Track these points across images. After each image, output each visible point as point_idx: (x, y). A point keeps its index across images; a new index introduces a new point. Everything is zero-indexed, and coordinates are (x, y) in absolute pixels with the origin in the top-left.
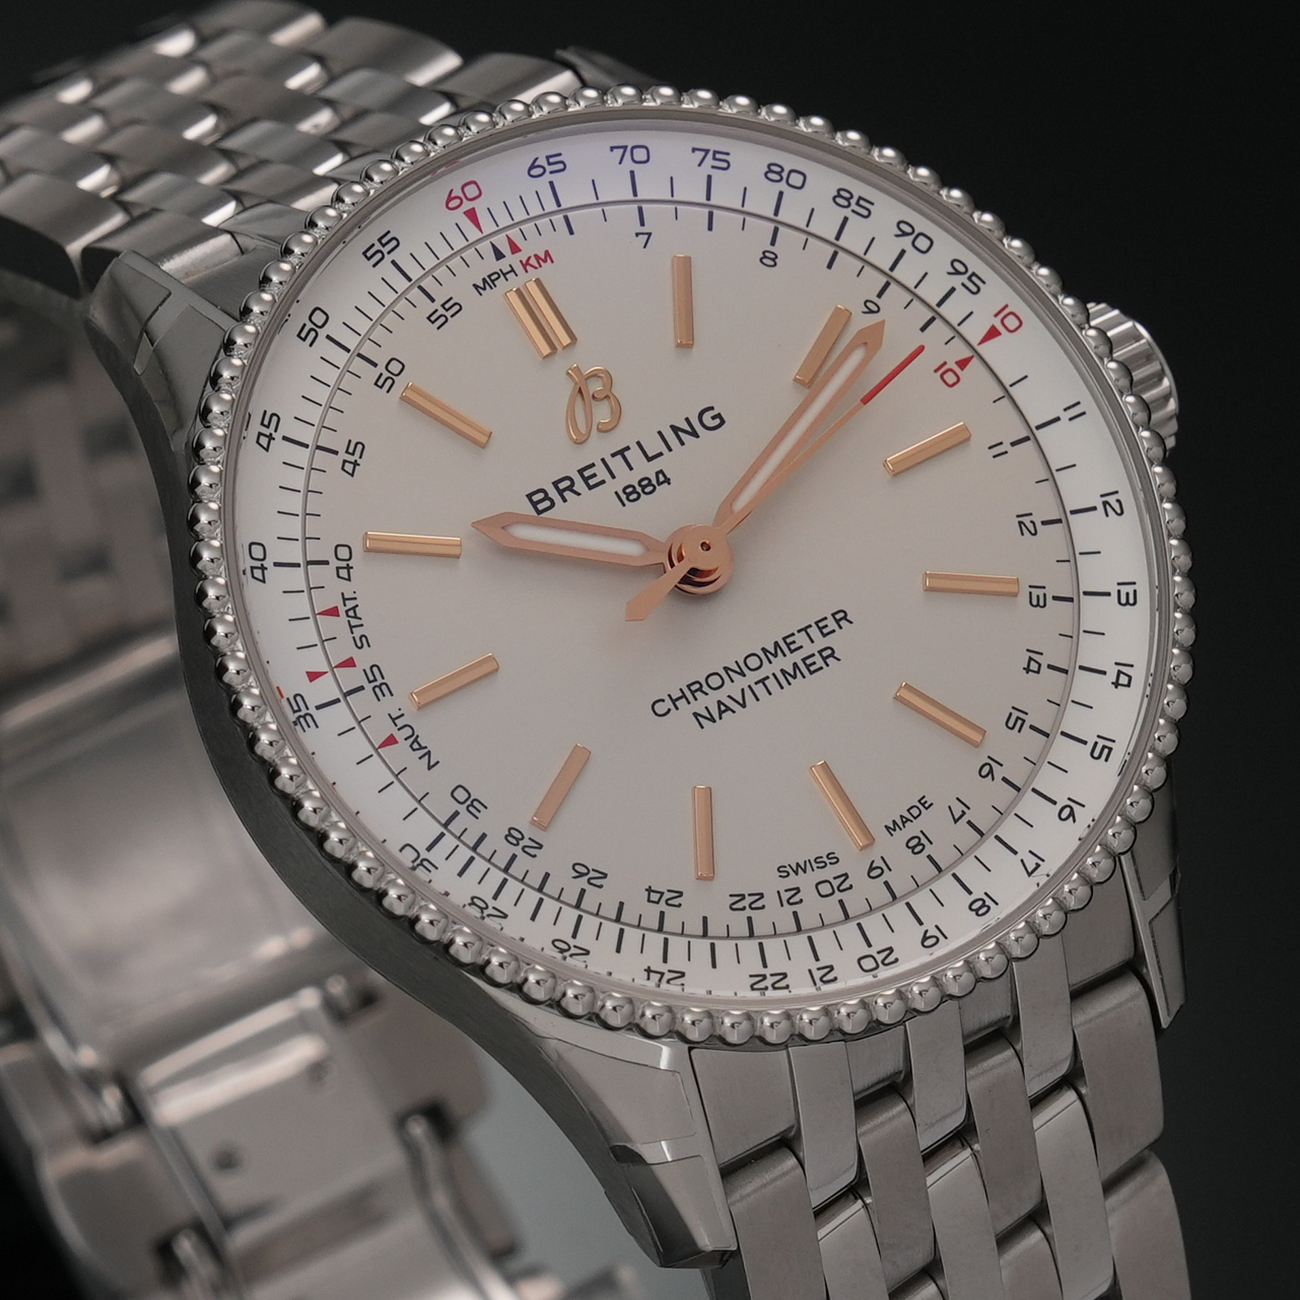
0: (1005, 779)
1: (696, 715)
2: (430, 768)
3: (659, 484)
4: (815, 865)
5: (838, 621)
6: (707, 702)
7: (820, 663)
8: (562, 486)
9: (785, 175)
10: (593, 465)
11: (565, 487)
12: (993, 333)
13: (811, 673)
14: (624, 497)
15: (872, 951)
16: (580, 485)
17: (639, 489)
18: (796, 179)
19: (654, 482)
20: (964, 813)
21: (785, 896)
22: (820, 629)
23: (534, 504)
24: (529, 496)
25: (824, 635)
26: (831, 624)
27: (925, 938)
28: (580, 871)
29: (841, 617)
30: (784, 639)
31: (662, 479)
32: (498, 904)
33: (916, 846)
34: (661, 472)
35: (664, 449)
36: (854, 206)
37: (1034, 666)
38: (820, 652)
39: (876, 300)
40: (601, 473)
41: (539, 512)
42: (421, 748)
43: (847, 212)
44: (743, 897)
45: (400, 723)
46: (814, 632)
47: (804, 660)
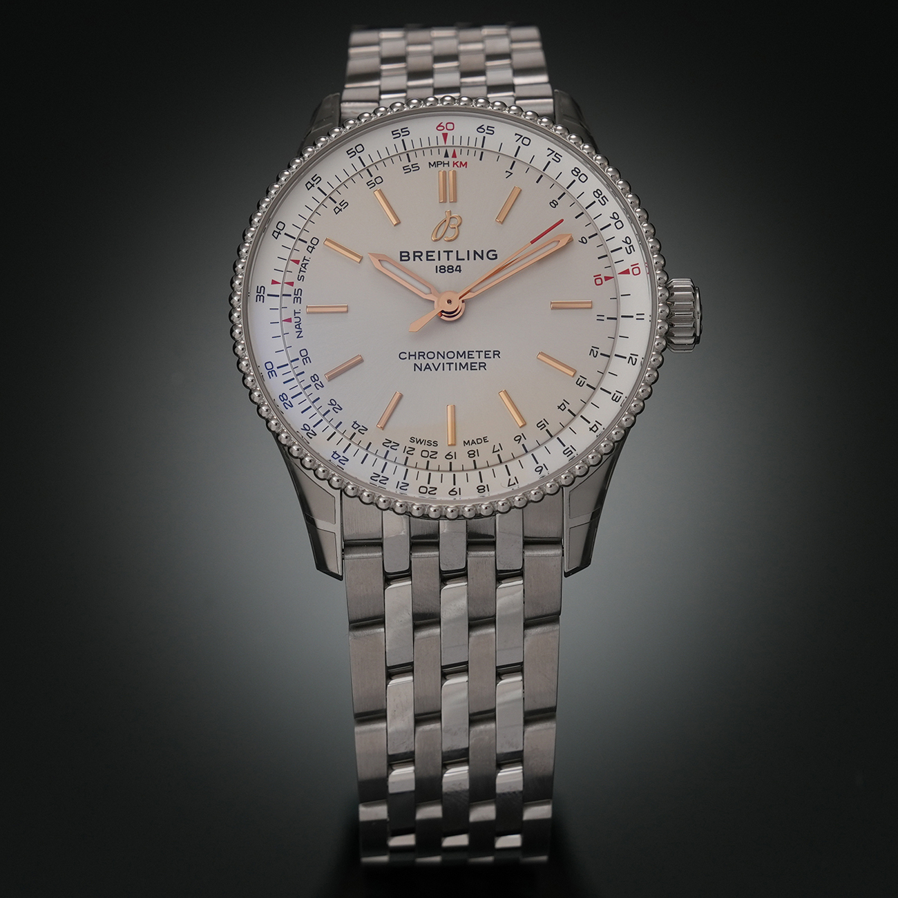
0: (523, 445)
1: (415, 364)
2: (298, 337)
3: (456, 270)
4: (427, 443)
5: (494, 355)
6: (423, 362)
7: (477, 367)
8: (416, 254)
9: (580, 174)
10: (434, 252)
11: (417, 255)
12: (627, 272)
13: (471, 369)
14: (438, 269)
15: (428, 486)
16: (424, 257)
17: (446, 269)
18: (583, 178)
19: (454, 269)
20: (499, 450)
21: (407, 449)
22: (486, 354)
23: (401, 256)
24: (401, 252)
25: (486, 357)
26: (491, 354)
27: (452, 491)
28: (332, 403)
29: (497, 353)
30: (469, 352)
31: (458, 269)
32: (292, 401)
33: (472, 454)
34: (460, 266)
35: (466, 259)
36: (600, 199)
37: (563, 407)
38: (480, 363)
39: (587, 238)
40: (435, 256)
41: (401, 260)
42: (299, 328)
43: (596, 200)
44: (391, 442)
45: (297, 315)
46: (482, 354)
47: (471, 363)
